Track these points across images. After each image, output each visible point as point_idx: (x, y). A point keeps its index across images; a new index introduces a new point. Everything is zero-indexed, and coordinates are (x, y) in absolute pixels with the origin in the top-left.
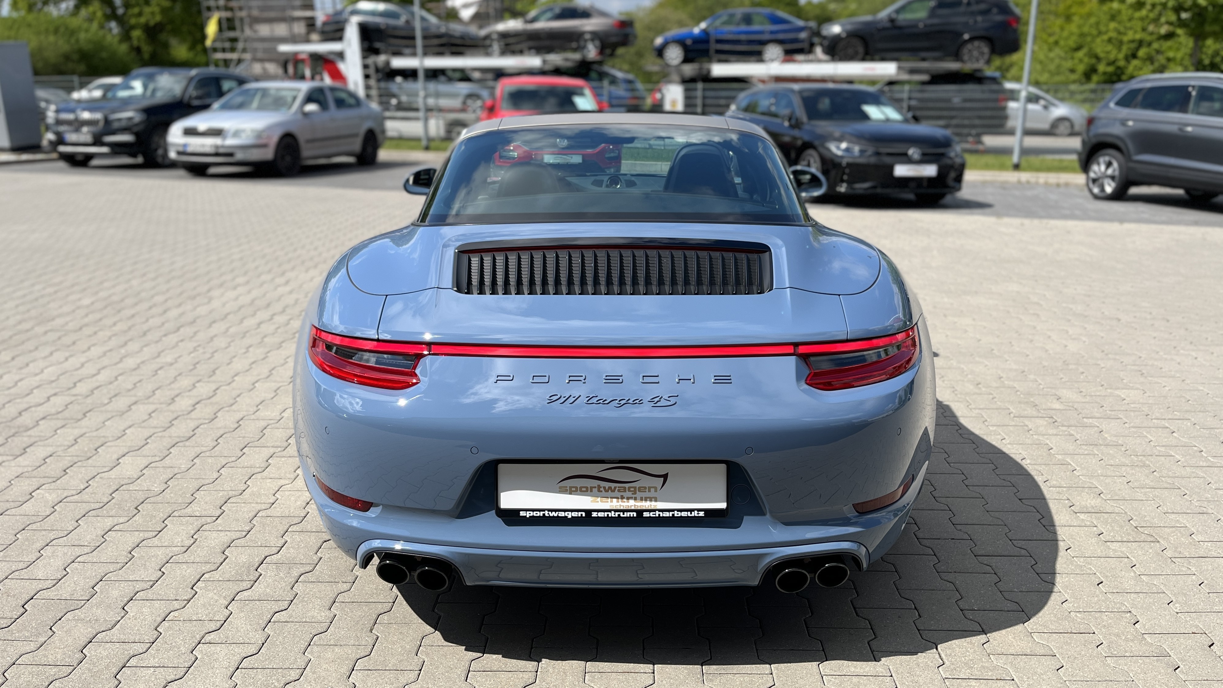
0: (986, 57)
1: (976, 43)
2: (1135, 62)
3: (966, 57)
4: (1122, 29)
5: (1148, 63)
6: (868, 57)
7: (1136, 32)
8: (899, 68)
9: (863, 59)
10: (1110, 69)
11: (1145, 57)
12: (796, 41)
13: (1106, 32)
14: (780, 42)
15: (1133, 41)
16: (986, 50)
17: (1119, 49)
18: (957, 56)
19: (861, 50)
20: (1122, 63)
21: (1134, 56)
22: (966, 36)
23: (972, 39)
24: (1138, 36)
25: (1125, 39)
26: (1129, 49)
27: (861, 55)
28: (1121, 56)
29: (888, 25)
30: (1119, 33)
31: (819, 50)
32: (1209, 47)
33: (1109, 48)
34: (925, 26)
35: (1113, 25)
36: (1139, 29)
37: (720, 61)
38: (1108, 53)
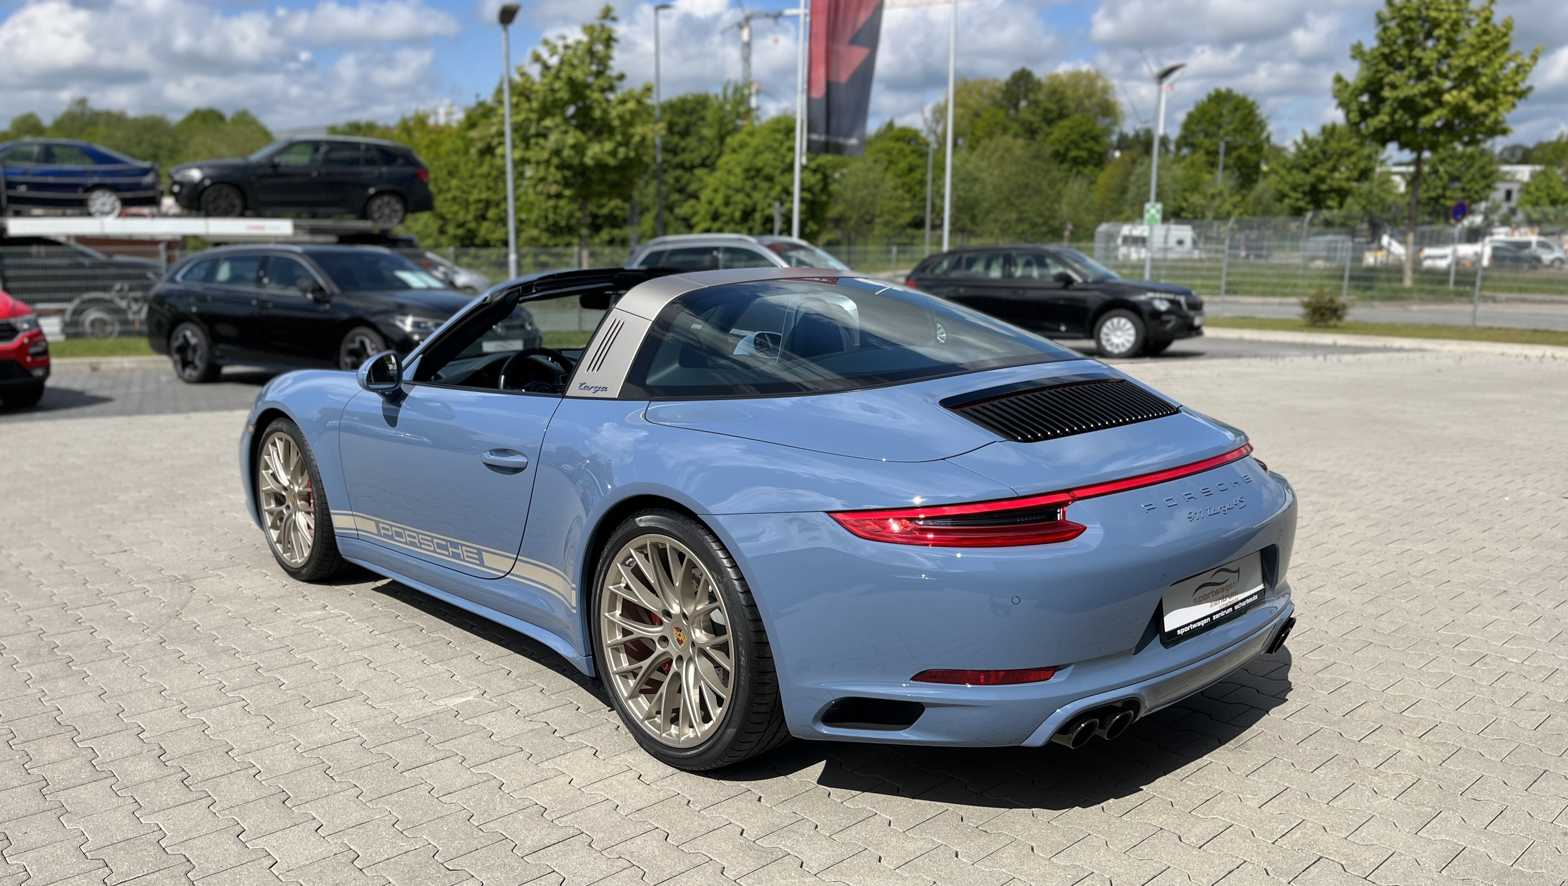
0: (400, 214)
1: (386, 199)
2: (486, 225)
3: (376, 215)
4: (465, 188)
5: (500, 225)
6: (248, 212)
7: (480, 191)
8: (296, 227)
9: (242, 215)
10: (461, 232)
11: (496, 218)
12: (138, 187)
13: (449, 190)
14: (114, 188)
15: (480, 201)
16: (398, 207)
17: (468, 211)
18: (364, 215)
19: (237, 202)
20: (472, 225)
21: (483, 217)
22: (372, 191)
23: (379, 194)
24: (484, 195)
25: (472, 198)
26: (477, 209)
27: (238, 209)
28: (470, 217)
29: (270, 171)
30: (463, 192)
31: (168, 202)
32: (563, 208)
33: (455, 208)
34: (319, 175)
35: (454, 182)
36: (484, 188)
37: (18, 214)
38: (456, 213)
